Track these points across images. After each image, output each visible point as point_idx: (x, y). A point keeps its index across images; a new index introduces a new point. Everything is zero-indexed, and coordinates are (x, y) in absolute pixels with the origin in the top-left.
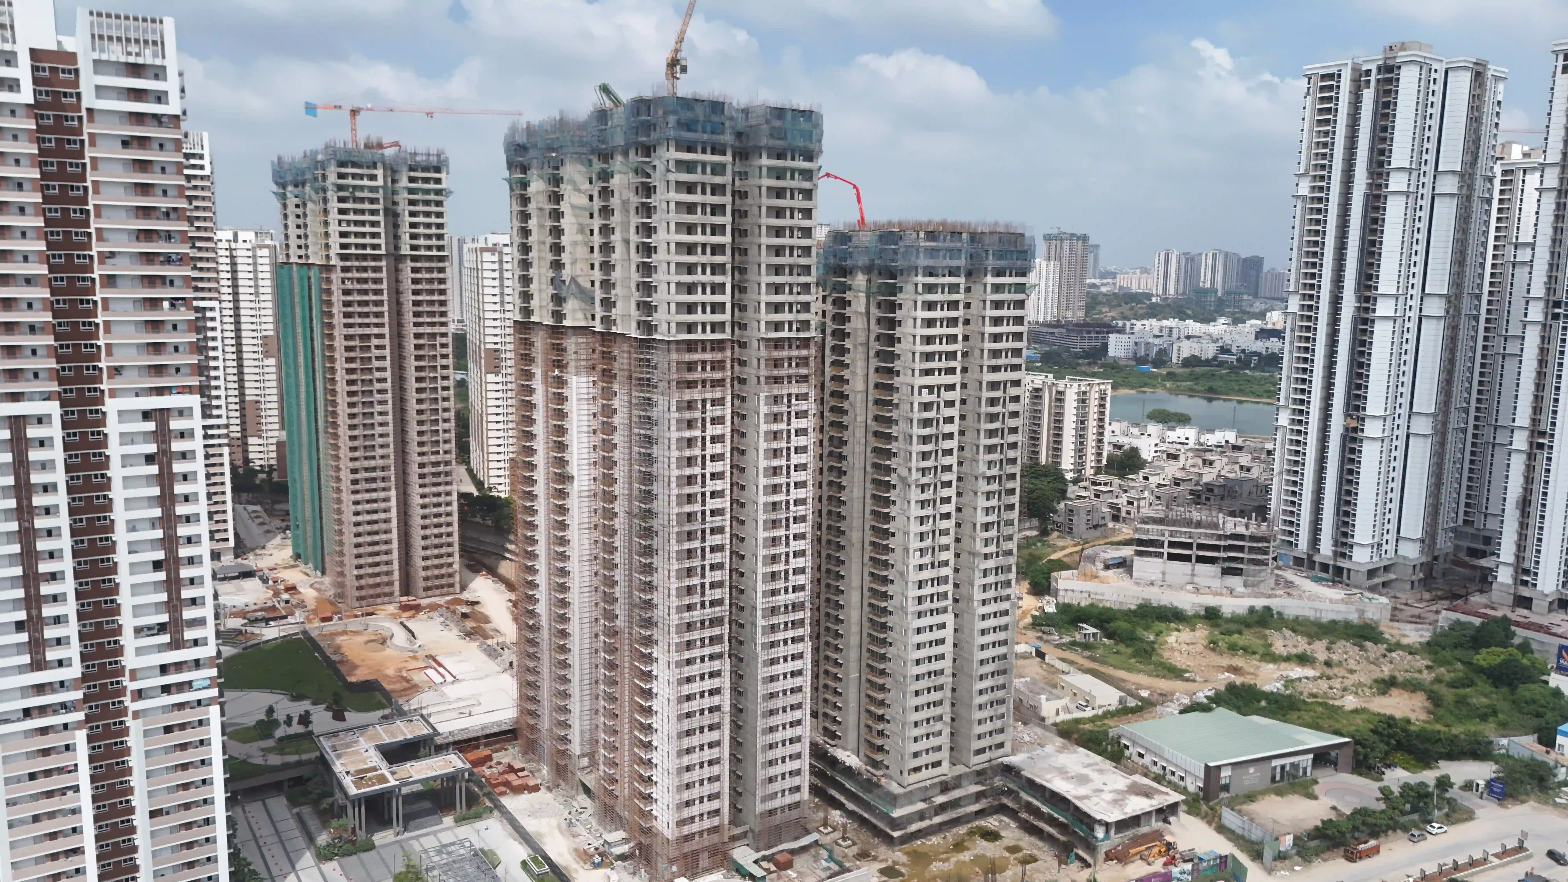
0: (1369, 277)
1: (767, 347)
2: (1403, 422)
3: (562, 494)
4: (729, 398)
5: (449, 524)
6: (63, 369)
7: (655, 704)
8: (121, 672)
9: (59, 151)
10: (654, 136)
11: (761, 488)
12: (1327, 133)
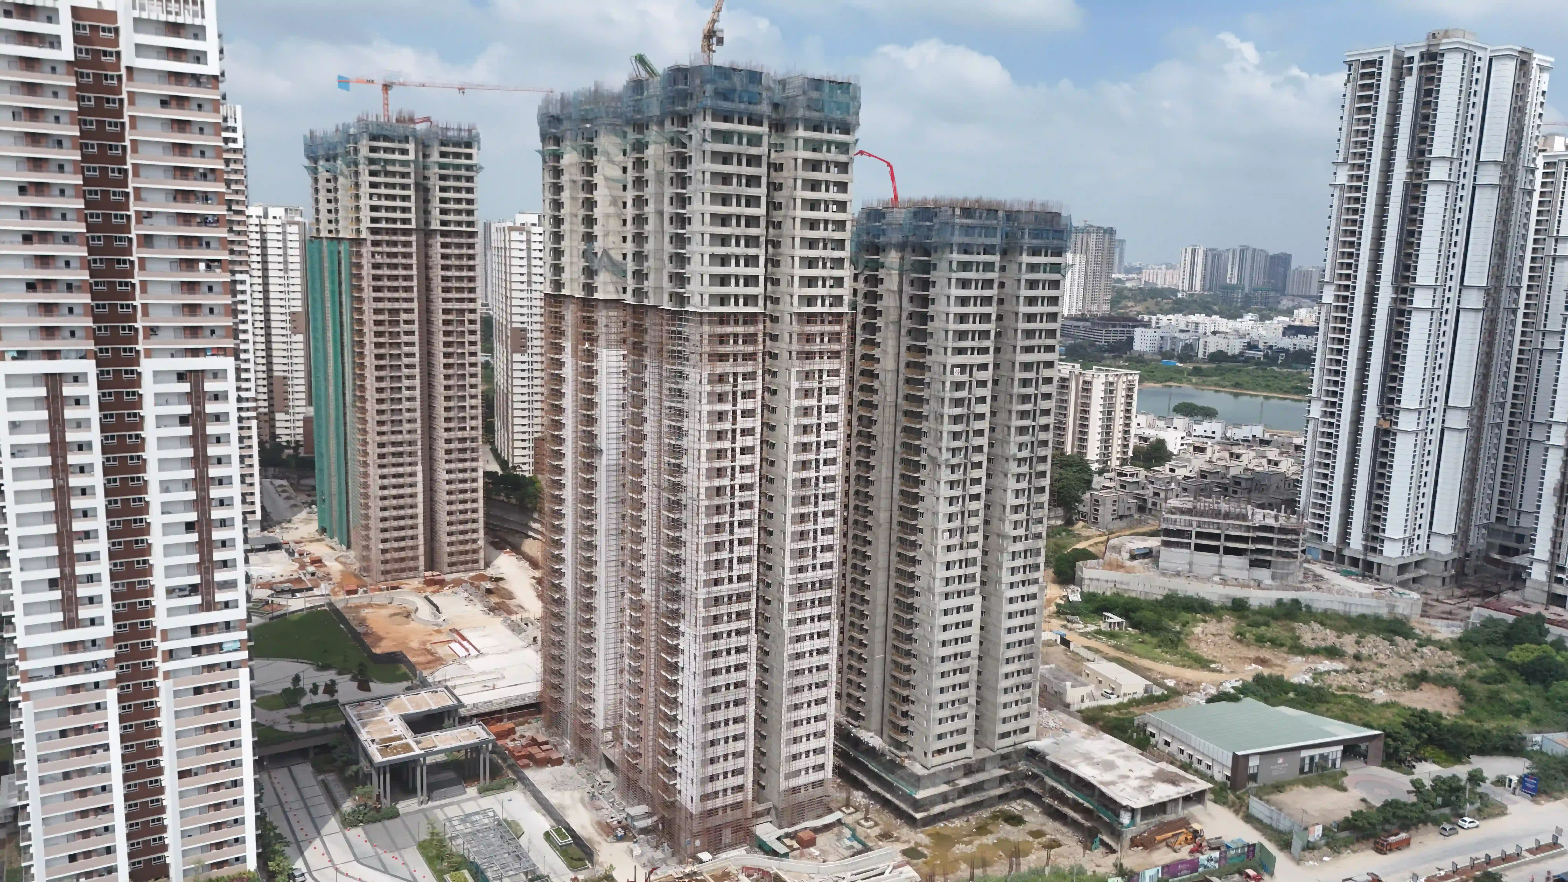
0: (1407, 268)
1: (799, 321)
2: (1438, 416)
3: (590, 468)
4: (760, 372)
5: (474, 501)
6: (100, 328)
7: (681, 678)
8: (151, 633)
9: (98, 110)
10: (691, 105)
11: (790, 464)
12: (1367, 121)
